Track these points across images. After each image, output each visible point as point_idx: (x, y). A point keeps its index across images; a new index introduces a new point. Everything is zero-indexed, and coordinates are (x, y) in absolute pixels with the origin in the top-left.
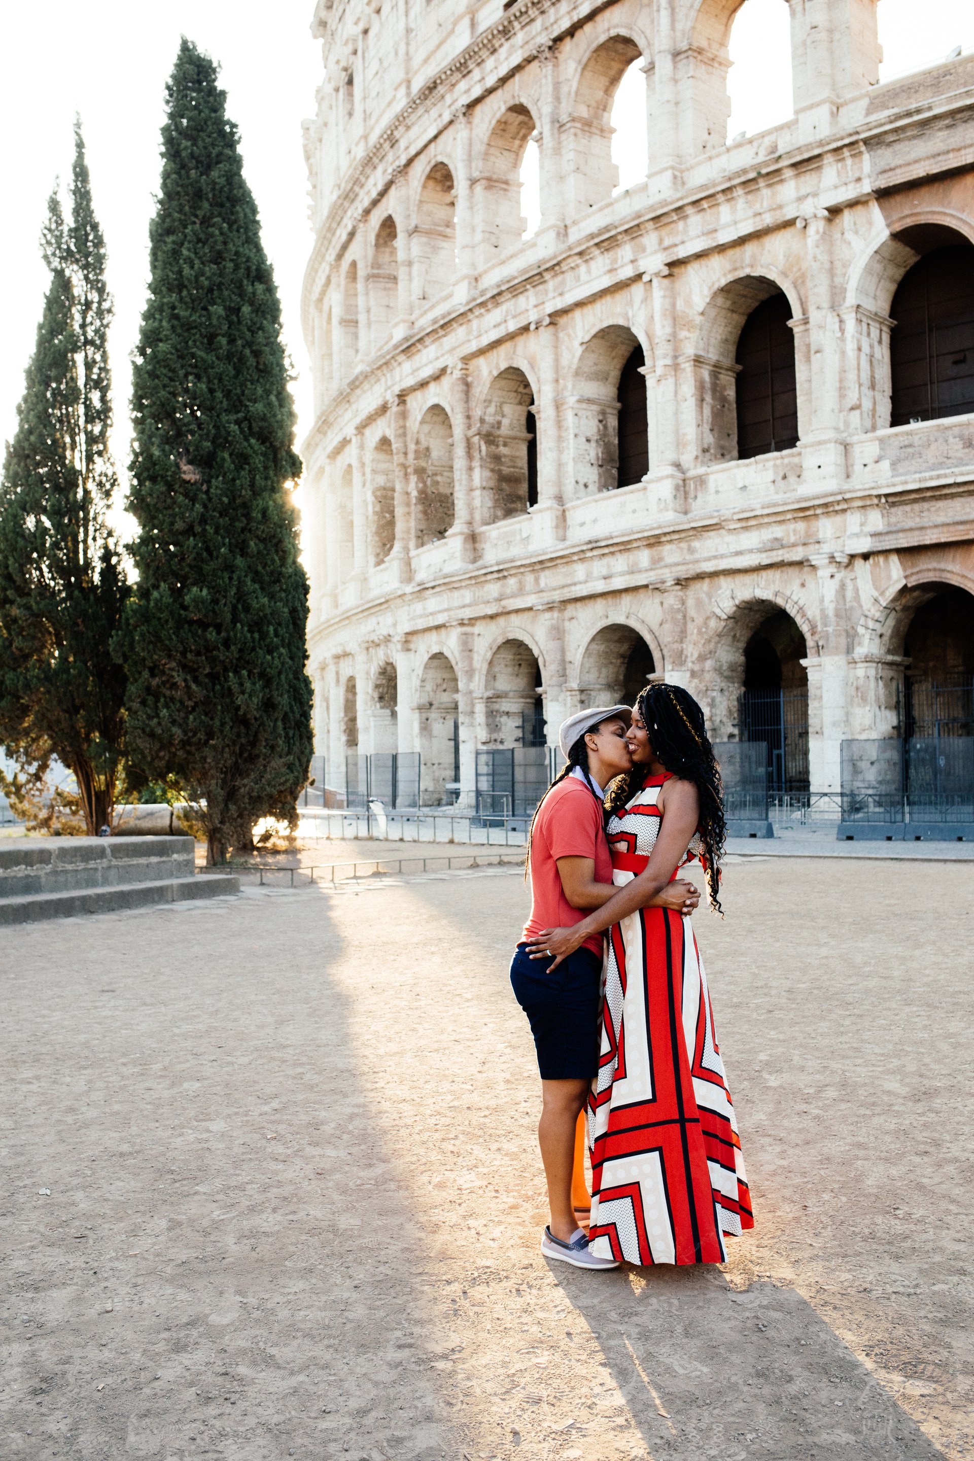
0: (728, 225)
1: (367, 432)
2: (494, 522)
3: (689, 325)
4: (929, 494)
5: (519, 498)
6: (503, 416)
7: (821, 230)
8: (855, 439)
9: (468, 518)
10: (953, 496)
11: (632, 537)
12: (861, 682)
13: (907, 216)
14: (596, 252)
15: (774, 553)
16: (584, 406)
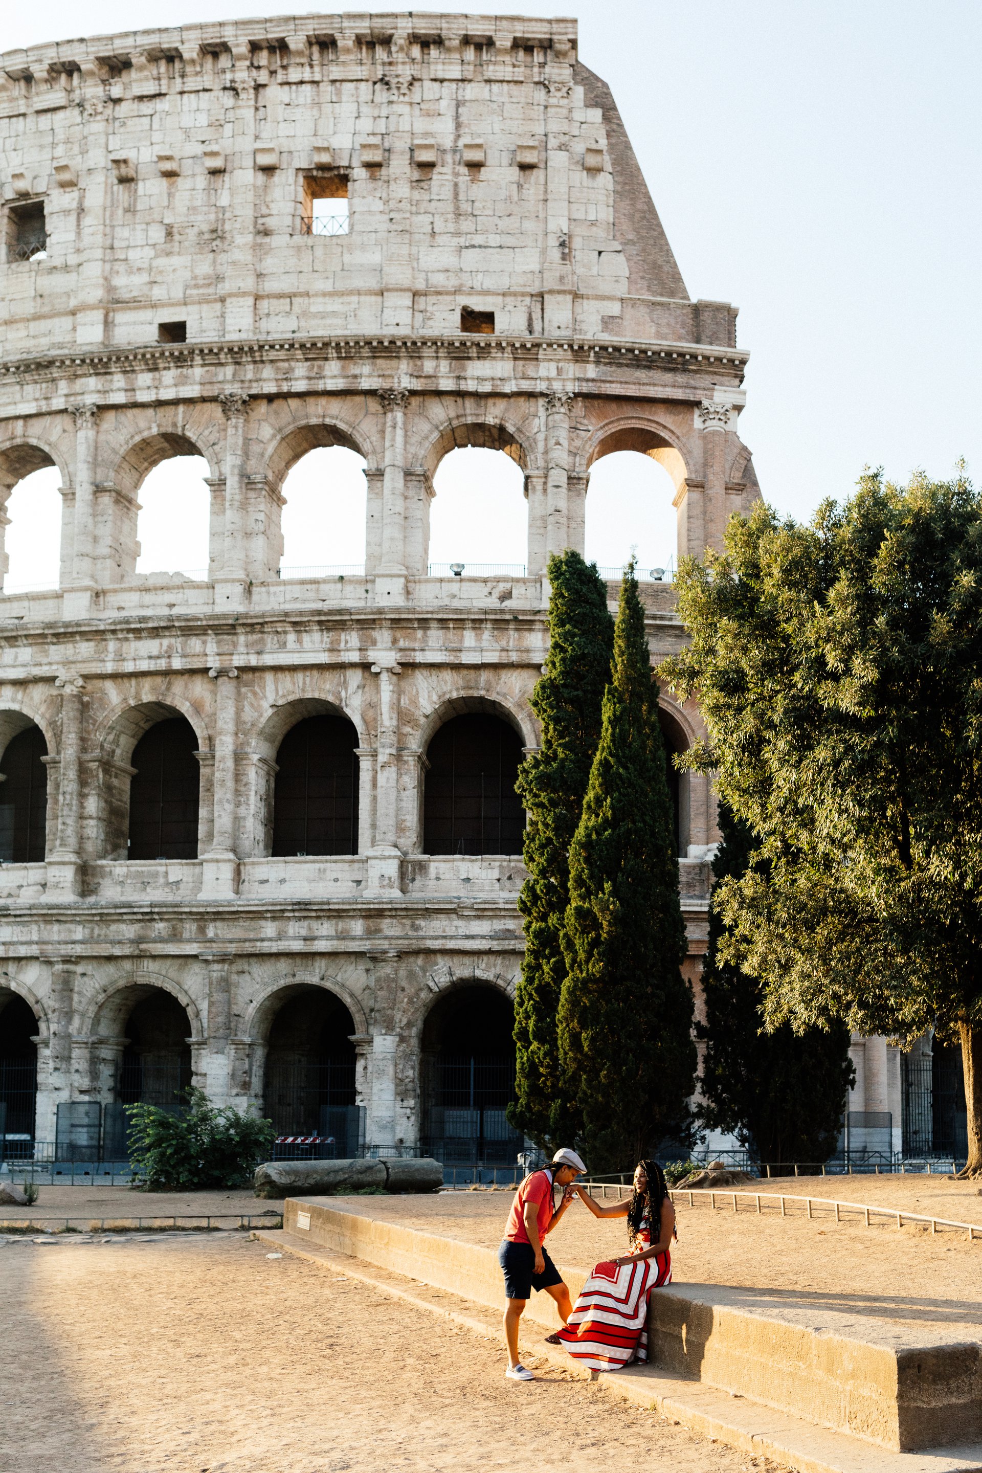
0: (470, 649)
9: (72, 847)
14: (316, 628)
15: (507, 942)
16: (261, 764)
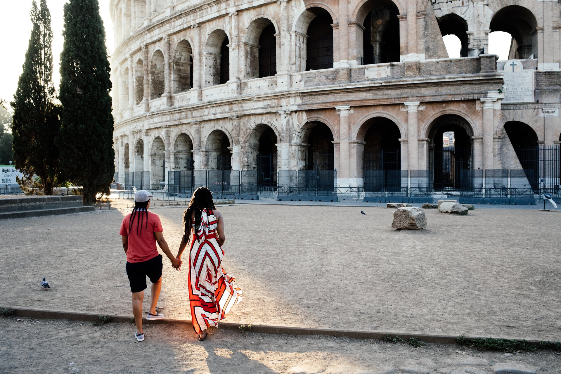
1: (134, 56)
2: (178, 93)
3: (243, 32)
4: (314, 93)
5: (187, 84)
6: (182, 56)
7: (285, 6)
8: (293, 74)
9: (169, 91)
10: (322, 94)
11: (223, 101)
12: (294, 151)
13: (311, 4)
14: (214, 4)
15: (268, 109)
16: (209, 55)
